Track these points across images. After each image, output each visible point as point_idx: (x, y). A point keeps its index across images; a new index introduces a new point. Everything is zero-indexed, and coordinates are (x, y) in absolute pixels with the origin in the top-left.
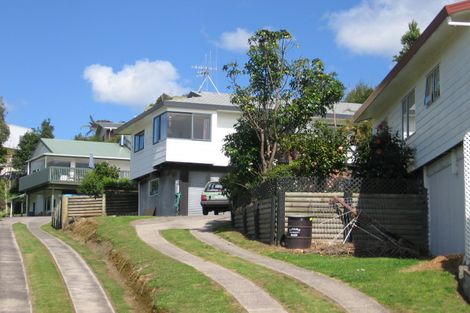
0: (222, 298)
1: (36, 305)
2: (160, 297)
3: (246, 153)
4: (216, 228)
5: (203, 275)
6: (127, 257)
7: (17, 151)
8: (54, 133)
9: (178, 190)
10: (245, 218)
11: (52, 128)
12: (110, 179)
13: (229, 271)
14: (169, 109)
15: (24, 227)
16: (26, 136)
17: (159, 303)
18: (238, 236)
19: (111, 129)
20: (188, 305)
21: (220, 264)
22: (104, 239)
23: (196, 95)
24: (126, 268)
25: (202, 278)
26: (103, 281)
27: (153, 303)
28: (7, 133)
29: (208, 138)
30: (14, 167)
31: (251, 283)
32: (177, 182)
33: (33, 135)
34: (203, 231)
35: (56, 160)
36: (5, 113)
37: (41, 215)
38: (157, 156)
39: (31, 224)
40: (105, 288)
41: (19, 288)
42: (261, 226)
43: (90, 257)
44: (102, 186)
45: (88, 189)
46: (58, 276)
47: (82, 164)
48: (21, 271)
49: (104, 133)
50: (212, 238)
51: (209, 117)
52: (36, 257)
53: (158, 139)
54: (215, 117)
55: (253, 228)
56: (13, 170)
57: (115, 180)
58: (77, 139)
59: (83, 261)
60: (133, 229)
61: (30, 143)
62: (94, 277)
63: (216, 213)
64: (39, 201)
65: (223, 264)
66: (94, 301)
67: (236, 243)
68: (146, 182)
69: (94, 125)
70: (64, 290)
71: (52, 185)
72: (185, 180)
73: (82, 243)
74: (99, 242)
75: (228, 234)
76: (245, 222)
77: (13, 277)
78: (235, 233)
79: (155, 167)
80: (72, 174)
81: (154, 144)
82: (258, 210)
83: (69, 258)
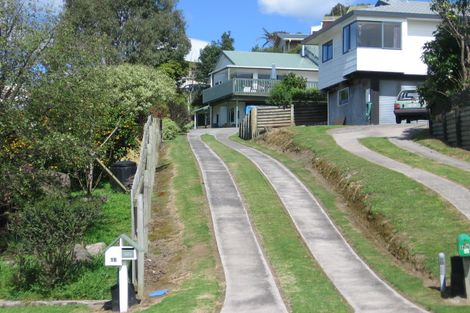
0: (437, 204)
1: (251, 211)
2: (375, 202)
3: (445, 61)
4: (414, 136)
5: (414, 181)
6: (334, 165)
7: (198, 64)
8: (234, 45)
9: (368, 99)
10: (445, 125)
11: (232, 40)
12: (298, 89)
13: (440, 178)
14: (359, 19)
15: (212, 138)
16: (206, 49)
17: (374, 209)
18: (439, 144)
19: (290, 40)
20: (405, 210)
21: (428, 170)
22: (304, 148)
23: (384, 4)
24: (333, 176)
25: (414, 184)
26: (311, 189)
27: (367, 209)
28: (189, 46)
29: (399, 47)
30: (196, 80)
31: (464, 188)
32: (368, 91)
33: (214, 48)
34: (402, 139)
35: (239, 72)
36: (185, 27)
37: (225, 126)
38: (347, 66)
39: (219, 135)
40: (315, 194)
41: (231, 196)
42: (463, 133)
43: (293, 166)
44: (290, 96)
45: (277, 100)
46: (266, 183)
47: (264, 75)
48: (229, 179)
49: (282, 44)
50: (412, 146)
51: (399, 25)
52: (240, 166)
53: (348, 48)
54: (405, 25)
55: (455, 135)
56: (195, 82)
57: (302, 90)
58: (254, 50)
59: (287, 170)
60: (331, 138)
61: (211, 56)
62: (302, 184)
63: (408, 122)
64: (223, 112)
65: (433, 171)
66: (307, 207)
67: (438, 150)
68: (335, 91)
69: (270, 37)
70: (275, 197)
71: (236, 96)
72: (376, 89)
73: (280, 152)
74: (297, 151)
75: (428, 141)
76: (445, 129)
77: (223, 185)
78: (434, 140)
79: (346, 77)
80: (255, 85)
81: (344, 53)
82: (460, 117)
83: (272, 166)
